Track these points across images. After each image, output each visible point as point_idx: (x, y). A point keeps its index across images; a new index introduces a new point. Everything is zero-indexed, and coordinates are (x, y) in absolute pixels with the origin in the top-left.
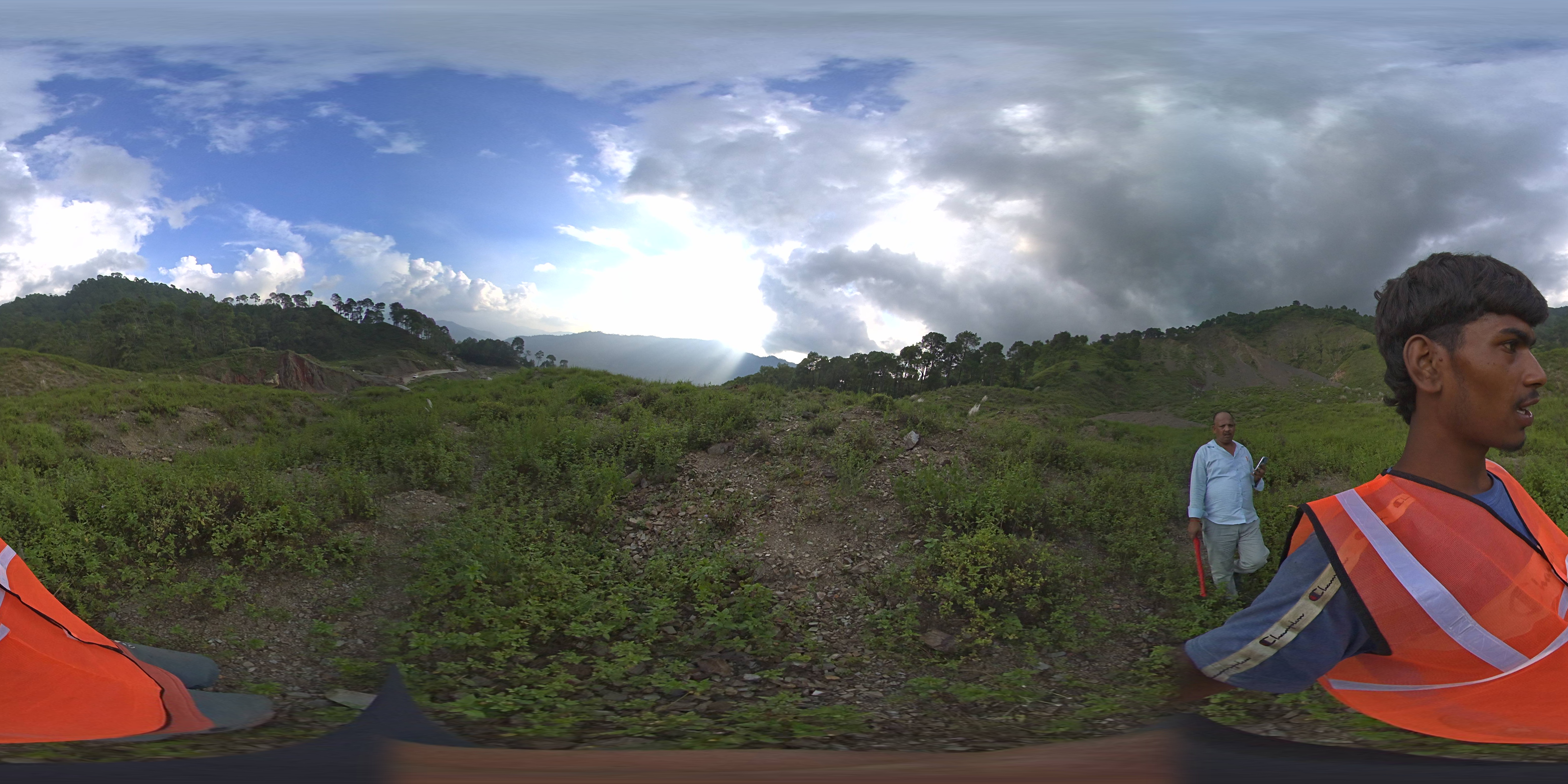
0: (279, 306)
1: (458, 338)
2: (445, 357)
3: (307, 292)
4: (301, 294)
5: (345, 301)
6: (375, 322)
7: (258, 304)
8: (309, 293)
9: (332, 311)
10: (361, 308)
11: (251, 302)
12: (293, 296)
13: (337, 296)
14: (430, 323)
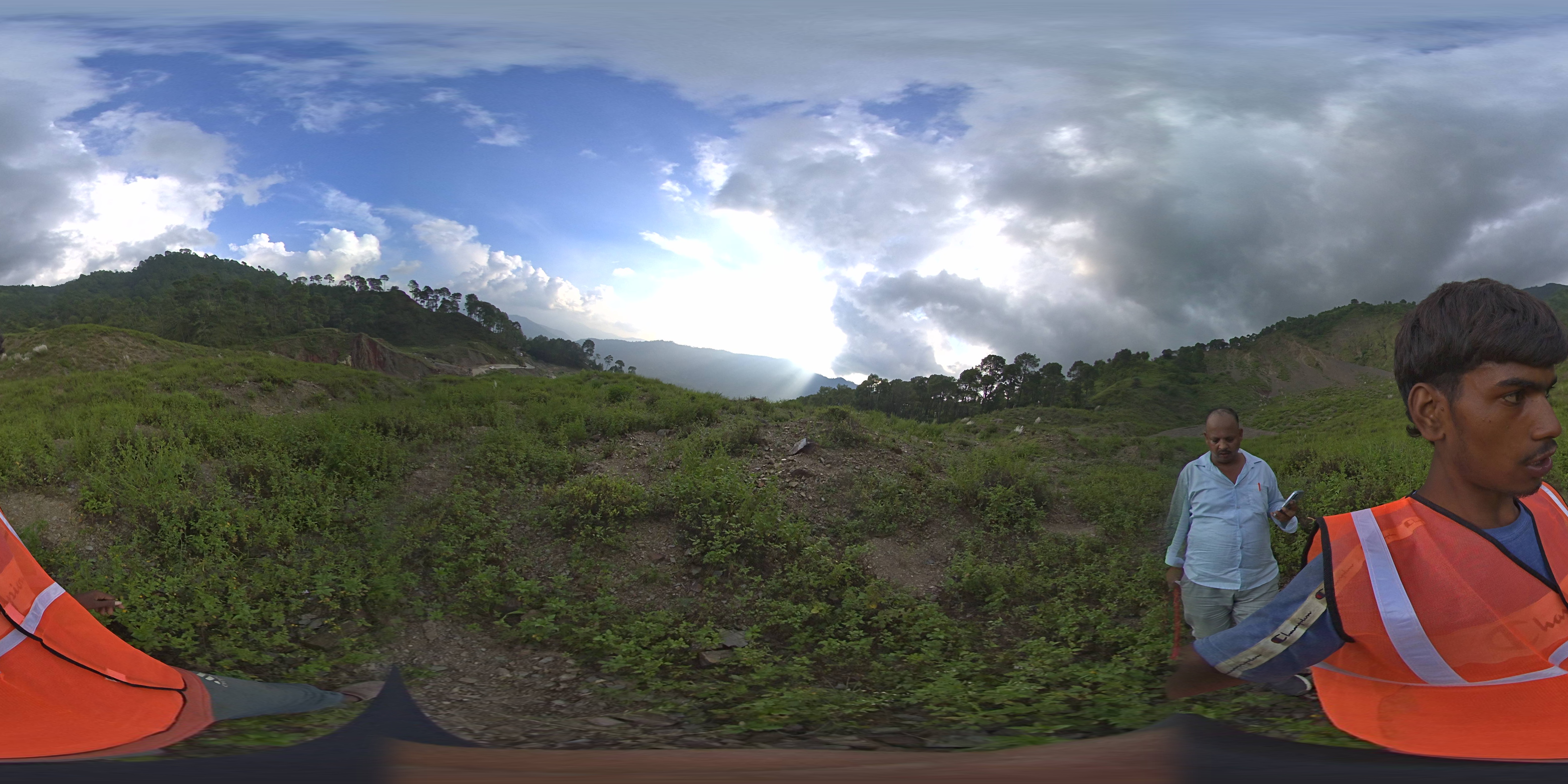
0: (352, 288)
1: (529, 334)
2: (514, 352)
3: (382, 276)
4: (378, 278)
5: (421, 288)
6: (450, 311)
7: (332, 284)
8: (385, 277)
9: (408, 297)
10: (437, 297)
11: (325, 282)
12: (368, 280)
13: (414, 282)
14: (503, 317)
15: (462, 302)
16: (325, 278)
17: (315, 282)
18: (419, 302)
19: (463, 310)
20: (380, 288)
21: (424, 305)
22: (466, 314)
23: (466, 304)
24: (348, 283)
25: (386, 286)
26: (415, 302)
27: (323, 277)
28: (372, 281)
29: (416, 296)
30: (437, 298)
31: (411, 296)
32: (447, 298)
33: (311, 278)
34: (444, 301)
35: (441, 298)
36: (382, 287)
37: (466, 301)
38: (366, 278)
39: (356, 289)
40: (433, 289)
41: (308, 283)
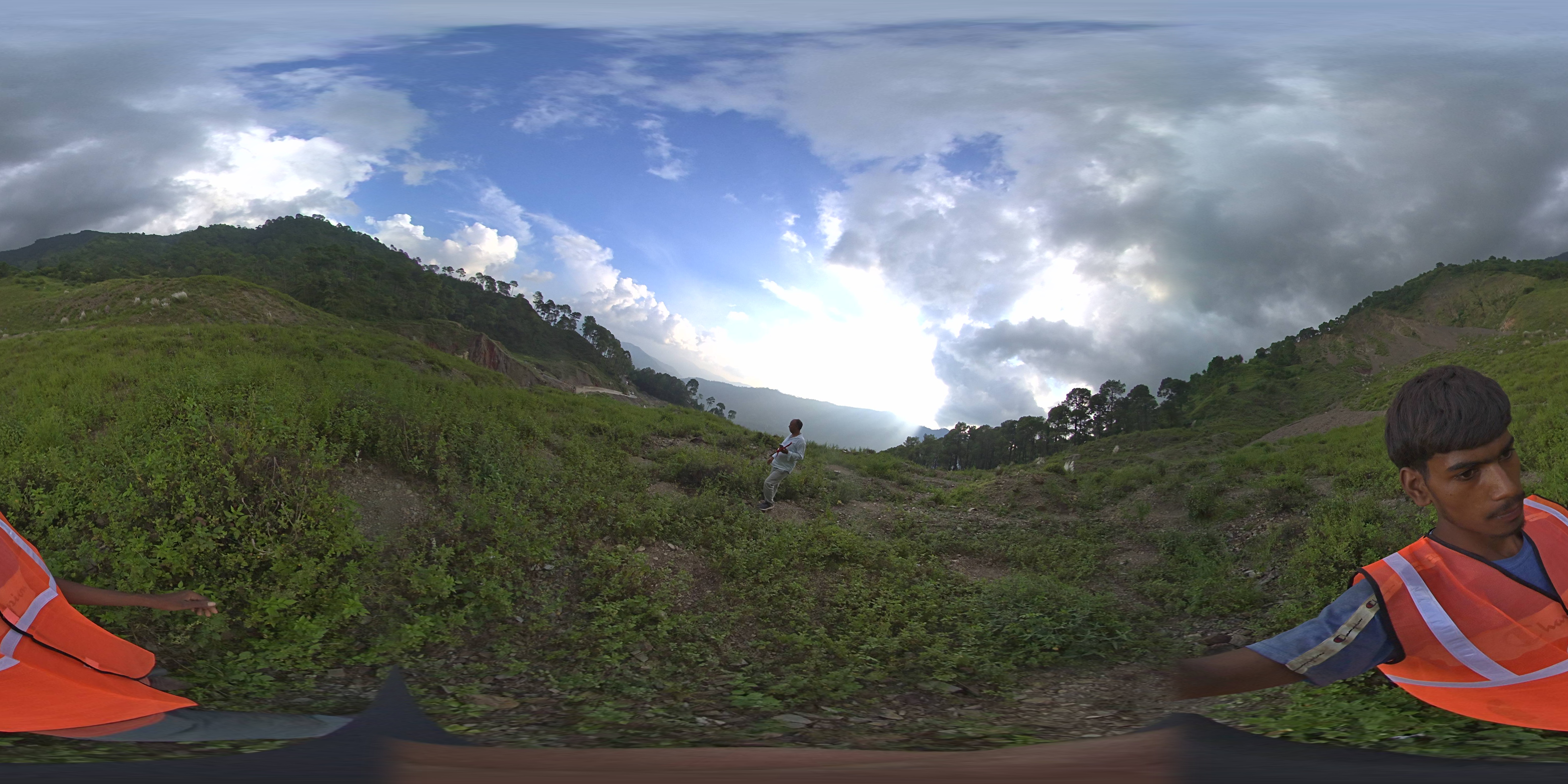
0: (481, 287)
1: (639, 364)
2: (620, 380)
3: (512, 281)
4: (508, 282)
5: (545, 301)
6: (567, 328)
7: (462, 279)
8: (515, 283)
9: (531, 306)
10: (558, 312)
11: (456, 275)
12: (498, 282)
13: (540, 294)
14: (616, 344)
15: (580, 322)
16: (457, 271)
17: (447, 273)
18: (539, 314)
19: (579, 329)
20: (507, 293)
21: (544, 317)
22: (582, 334)
23: (584, 325)
24: (478, 281)
25: (514, 292)
26: (536, 313)
27: (456, 269)
28: (502, 284)
29: (538, 307)
30: (557, 314)
31: (534, 306)
32: (567, 315)
33: (444, 268)
34: (564, 317)
35: (561, 314)
36: (510, 292)
37: (584, 322)
38: (496, 280)
39: (484, 288)
40: (556, 303)
41: (439, 272)
